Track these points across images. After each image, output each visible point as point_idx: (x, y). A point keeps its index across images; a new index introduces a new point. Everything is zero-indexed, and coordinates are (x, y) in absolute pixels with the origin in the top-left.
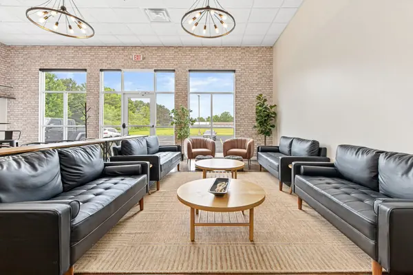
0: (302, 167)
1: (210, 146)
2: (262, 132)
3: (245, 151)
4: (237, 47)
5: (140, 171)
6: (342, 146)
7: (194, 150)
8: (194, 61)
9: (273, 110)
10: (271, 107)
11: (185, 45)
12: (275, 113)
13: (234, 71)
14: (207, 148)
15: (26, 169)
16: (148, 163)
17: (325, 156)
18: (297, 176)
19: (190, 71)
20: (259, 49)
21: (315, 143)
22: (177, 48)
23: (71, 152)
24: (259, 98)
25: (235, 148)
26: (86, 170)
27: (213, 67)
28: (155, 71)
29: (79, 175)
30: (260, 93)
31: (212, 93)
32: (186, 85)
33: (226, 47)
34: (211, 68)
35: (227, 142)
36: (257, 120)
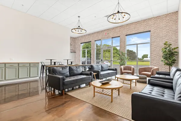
1: (132, 69)
2: (167, 64)
3: (150, 73)
5: (89, 75)
7: (123, 71)
9: (176, 50)
10: (175, 49)
12: (177, 52)
13: (150, 31)
14: (131, 71)
15: (61, 69)
16: (92, 72)
19: (126, 35)
20: (167, 15)
23: (72, 67)
24: (165, 44)
25: (145, 71)
26: (75, 72)
28: (112, 38)
29: (74, 73)
30: (167, 41)
31: (137, 44)
33: (145, 20)
34: (136, 32)
35: (141, 68)
36: (163, 57)
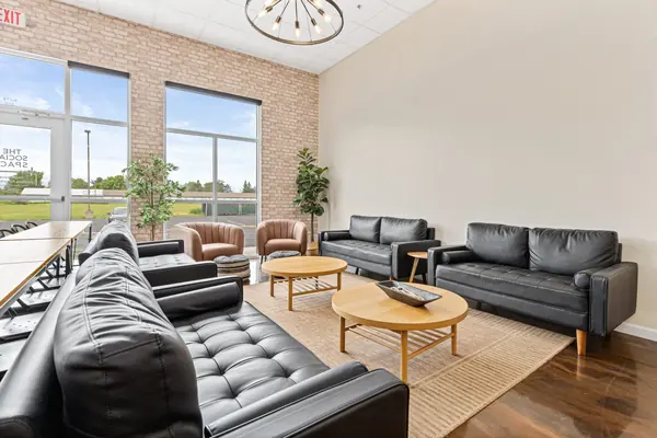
0: (445, 254)
4: (265, 61)
6: (473, 225)
7: (205, 248)
8: (177, 64)
9: (323, 175)
10: (321, 170)
11: (159, 28)
12: (327, 181)
13: (259, 102)
17: (433, 238)
18: (439, 267)
19: (168, 83)
21: (423, 223)
22: (135, 26)
24: (302, 154)
27: (220, 87)
28: (71, 64)
30: (303, 146)
31: (215, 137)
32: (160, 113)
33: (245, 56)
36: (300, 190)
